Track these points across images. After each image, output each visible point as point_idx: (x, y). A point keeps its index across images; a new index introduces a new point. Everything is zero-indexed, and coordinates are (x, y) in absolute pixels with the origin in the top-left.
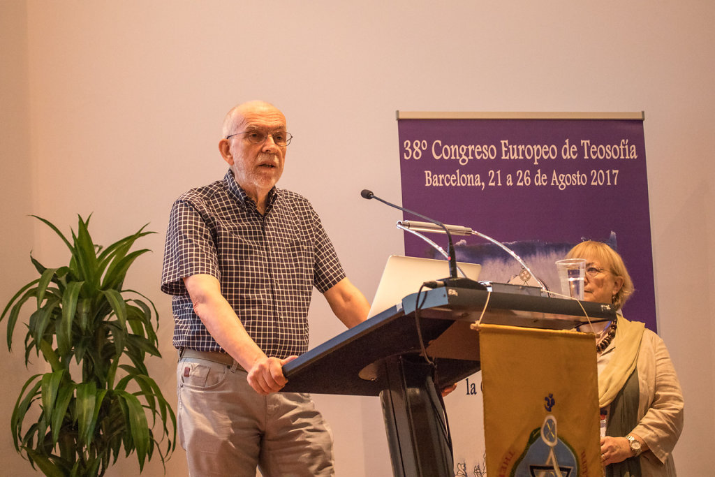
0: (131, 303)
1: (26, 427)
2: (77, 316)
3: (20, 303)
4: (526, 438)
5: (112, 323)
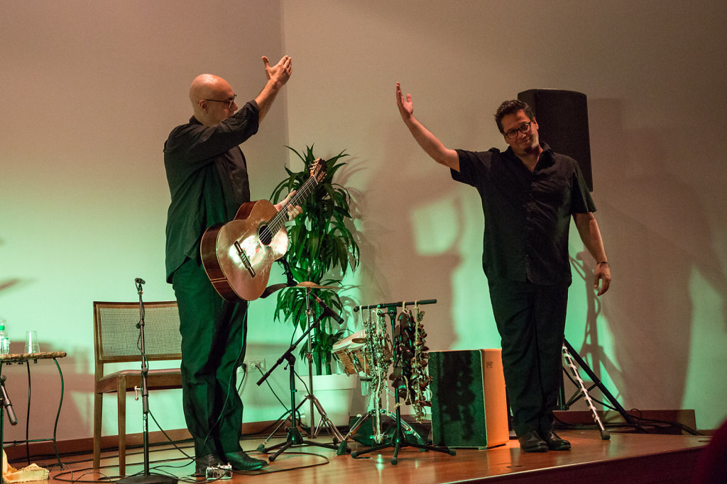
0: (336, 191)
3: (280, 190)
5: (326, 201)
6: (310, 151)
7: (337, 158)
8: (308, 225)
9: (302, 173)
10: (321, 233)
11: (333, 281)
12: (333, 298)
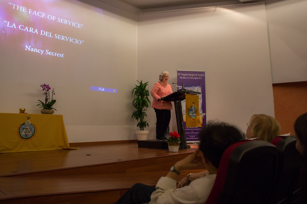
0: (146, 90)
1: (134, 103)
2: (140, 91)
4: (190, 107)
5: (144, 92)
6: (141, 82)
7: (147, 83)
8: (140, 97)
9: (139, 86)
10: (143, 99)
11: (145, 110)
12: (145, 114)
